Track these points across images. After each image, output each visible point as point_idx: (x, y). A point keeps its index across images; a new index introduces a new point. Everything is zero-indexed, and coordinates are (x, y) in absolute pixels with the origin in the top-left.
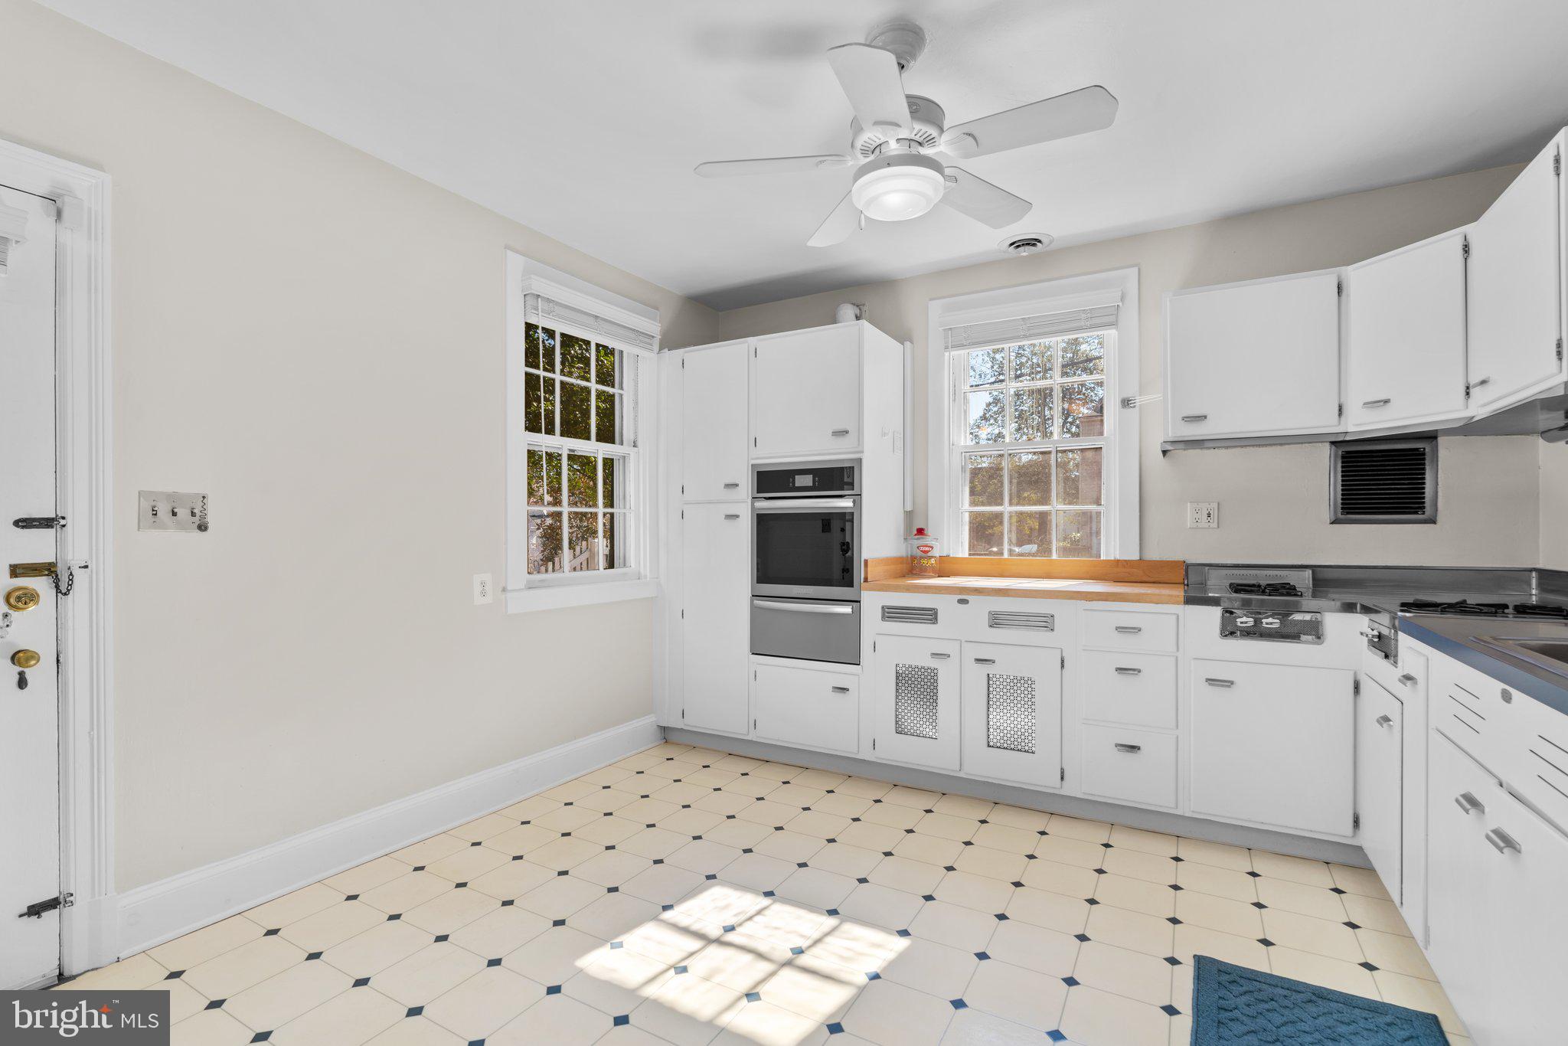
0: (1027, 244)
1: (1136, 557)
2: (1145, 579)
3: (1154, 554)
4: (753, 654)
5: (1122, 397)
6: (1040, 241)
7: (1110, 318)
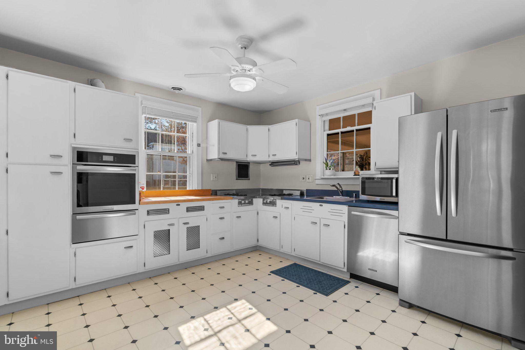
0: (178, 89)
1: (201, 189)
2: (203, 194)
3: (204, 188)
4: (73, 244)
5: (197, 143)
6: (181, 89)
7: (194, 120)
